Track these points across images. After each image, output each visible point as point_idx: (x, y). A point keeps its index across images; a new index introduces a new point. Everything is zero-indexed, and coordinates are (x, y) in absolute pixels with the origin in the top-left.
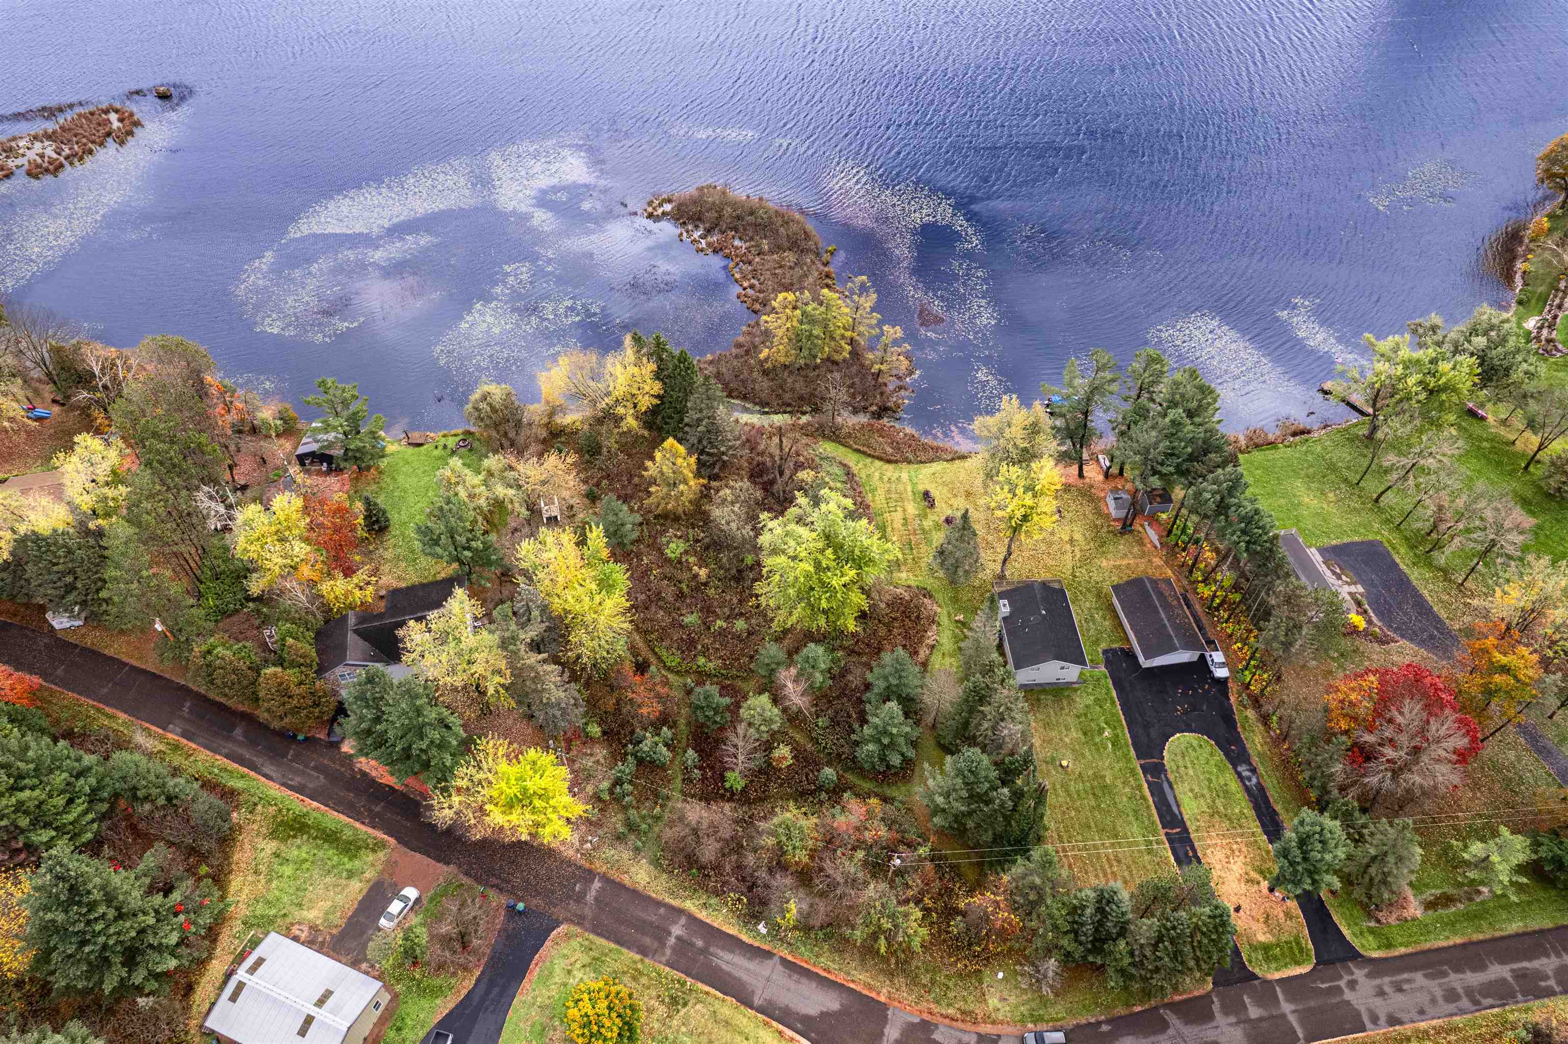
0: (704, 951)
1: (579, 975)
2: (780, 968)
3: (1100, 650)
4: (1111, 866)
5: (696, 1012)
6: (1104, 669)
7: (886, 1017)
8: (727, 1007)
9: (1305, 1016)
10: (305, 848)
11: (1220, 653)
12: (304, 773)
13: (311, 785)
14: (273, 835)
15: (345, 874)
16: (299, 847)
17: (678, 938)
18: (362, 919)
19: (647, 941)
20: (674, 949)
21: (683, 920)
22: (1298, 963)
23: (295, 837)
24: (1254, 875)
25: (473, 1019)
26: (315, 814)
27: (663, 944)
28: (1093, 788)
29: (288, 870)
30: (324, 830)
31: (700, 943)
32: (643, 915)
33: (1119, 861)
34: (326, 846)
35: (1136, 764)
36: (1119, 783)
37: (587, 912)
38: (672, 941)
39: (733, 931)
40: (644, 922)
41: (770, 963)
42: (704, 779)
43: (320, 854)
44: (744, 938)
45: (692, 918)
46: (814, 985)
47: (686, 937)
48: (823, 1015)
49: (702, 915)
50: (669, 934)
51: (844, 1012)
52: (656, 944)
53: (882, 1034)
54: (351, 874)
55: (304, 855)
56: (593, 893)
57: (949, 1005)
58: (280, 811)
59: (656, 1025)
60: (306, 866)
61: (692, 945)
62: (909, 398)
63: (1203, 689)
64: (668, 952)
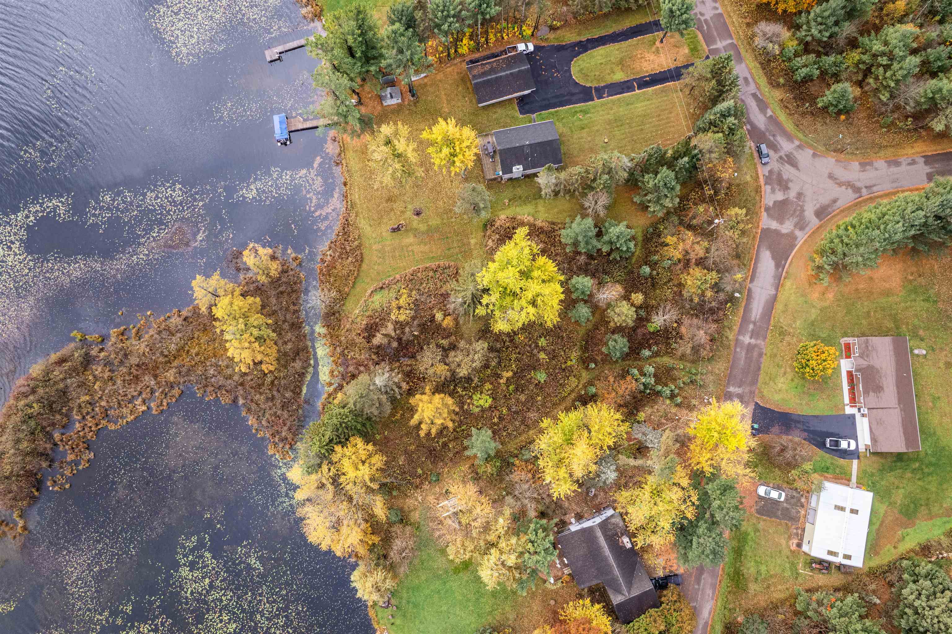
0: (754, 323)
1: (780, 385)
2: (755, 283)
3: (521, 116)
4: (663, 119)
5: (784, 321)
6: (535, 115)
7: (768, 229)
8: (779, 306)
9: (722, 38)
10: (748, 565)
11: (519, 45)
12: (703, 589)
13: (710, 580)
14: (745, 590)
15: (758, 534)
16: (748, 569)
17: (751, 338)
18: (779, 513)
19: (755, 354)
20: (757, 339)
21: (741, 338)
22: (696, 37)
23: (743, 575)
24: (654, 49)
25: (814, 432)
26: (726, 569)
27: (756, 346)
28: (618, 126)
29: (763, 568)
30: (735, 559)
31: (751, 326)
32: (743, 358)
33: (659, 115)
34: (744, 553)
35: (597, 102)
36: (612, 112)
37: (747, 390)
38: (753, 341)
39: (742, 311)
40: (746, 358)
41: (754, 289)
42: (656, 344)
43: (749, 554)
44: (743, 304)
45: (740, 332)
46: (759, 265)
47: (749, 334)
48: (773, 258)
49: (736, 328)
50: (749, 343)
51: (770, 248)
52: (756, 349)
53: (775, 230)
54: (757, 530)
55: (752, 563)
56: (737, 389)
57: (755, 199)
58: (729, 592)
59: (795, 339)
60: (757, 559)
61: (753, 331)
62: (285, 250)
63: (539, 60)
64: (759, 342)
